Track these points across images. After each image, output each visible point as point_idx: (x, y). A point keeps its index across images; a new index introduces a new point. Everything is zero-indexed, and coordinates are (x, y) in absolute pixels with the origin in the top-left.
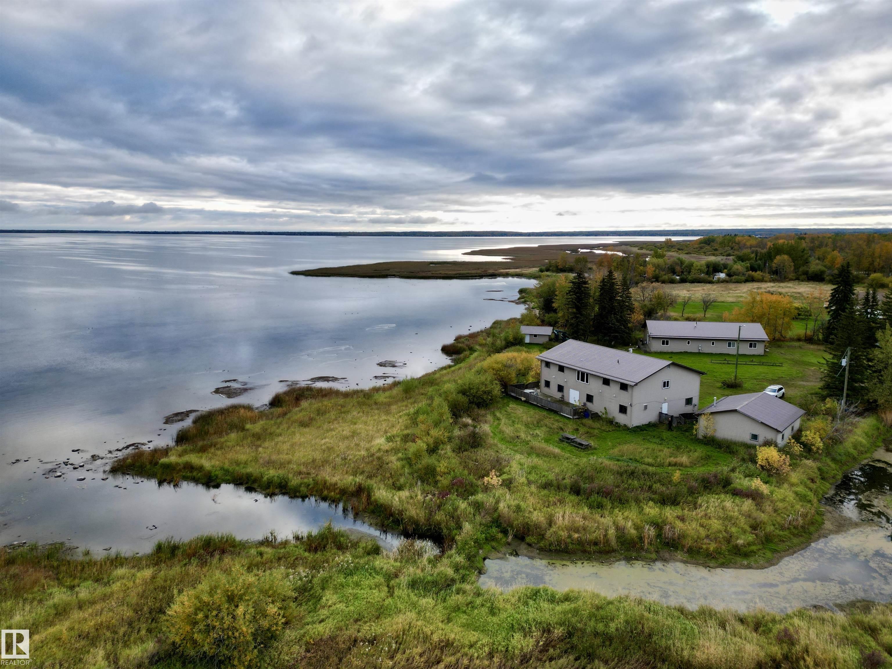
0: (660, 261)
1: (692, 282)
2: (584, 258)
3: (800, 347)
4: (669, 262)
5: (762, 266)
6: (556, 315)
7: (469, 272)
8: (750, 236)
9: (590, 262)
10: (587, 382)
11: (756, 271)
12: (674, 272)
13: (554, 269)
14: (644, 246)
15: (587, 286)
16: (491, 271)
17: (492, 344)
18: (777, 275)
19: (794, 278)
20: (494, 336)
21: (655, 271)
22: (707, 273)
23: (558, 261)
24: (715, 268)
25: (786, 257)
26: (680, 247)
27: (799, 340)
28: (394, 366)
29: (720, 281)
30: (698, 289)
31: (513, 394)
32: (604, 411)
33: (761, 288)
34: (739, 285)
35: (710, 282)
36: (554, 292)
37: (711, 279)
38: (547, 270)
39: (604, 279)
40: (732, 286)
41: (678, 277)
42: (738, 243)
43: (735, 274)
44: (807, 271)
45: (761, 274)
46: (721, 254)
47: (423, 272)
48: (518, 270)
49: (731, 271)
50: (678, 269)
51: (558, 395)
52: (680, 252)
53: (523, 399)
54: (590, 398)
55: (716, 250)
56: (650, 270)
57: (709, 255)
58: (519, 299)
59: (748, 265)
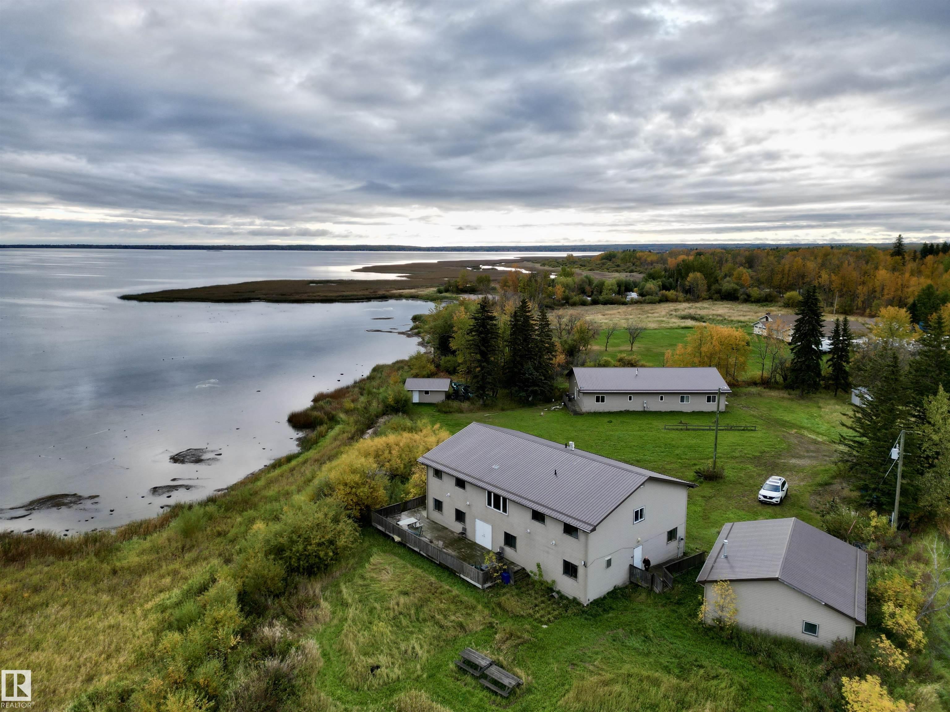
0: (569, 280)
1: (605, 303)
2: (486, 277)
3: (760, 395)
4: (577, 279)
5: (674, 284)
6: (454, 359)
7: (355, 293)
8: (650, 252)
9: (493, 280)
10: (505, 510)
11: (669, 290)
12: (583, 291)
13: (454, 289)
14: (546, 262)
15: (494, 322)
16: (381, 292)
17: (365, 408)
18: (690, 293)
19: (707, 297)
20: (369, 393)
21: (564, 292)
22: (619, 293)
23: (458, 280)
24: (626, 287)
25: (698, 275)
26: (583, 263)
27: (754, 384)
28: (199, 461)
29: (634, 302)
30: (615, 311)
31: (380, 527)
32: (535, 570)
33: (678, 309)
34: (654, 306)
35: (624, 303)
36: (451, 326)
37: (624, 300)
38: (447, 291)
39: (515, 313)
40: (647, 307)
41: (589, 298)
42: (640, 259)
43: (648, 294)
44: (721, 290)
45: (675, 293)
46: (624, 270)
47: (297, 293)
48: (413, 291)
49: (645, 290)
50: (588, 288)
51: (457, 527)
52: (583, 268)
53: (397, 539)
54: (510, 540)
55: (618, 266)
56: (559, 291)
57: (612, 272)
58: (412, 329)
59: (660, 283)
